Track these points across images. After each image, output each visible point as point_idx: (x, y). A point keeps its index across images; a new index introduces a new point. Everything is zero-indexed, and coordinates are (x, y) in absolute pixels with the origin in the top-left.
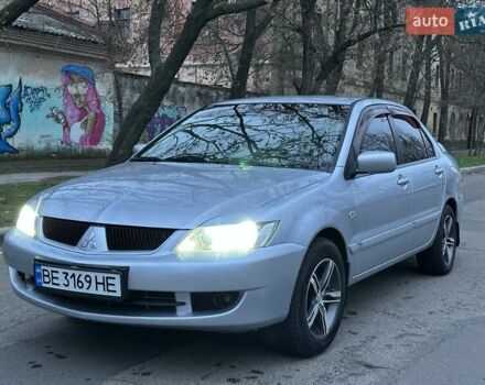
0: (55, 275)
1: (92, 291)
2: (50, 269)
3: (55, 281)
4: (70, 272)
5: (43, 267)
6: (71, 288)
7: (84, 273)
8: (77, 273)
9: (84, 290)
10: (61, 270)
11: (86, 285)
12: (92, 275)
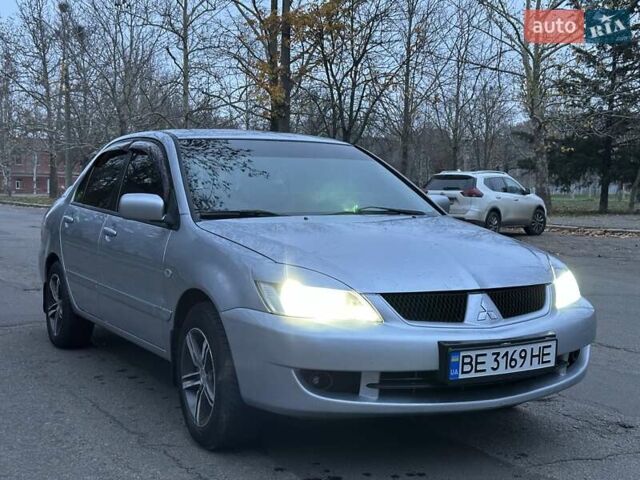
0: (480, 359)
1: (527, 367)
2: (473, 354)
3: (479, 367)
4: (502, 351)
5: (462, 354)
6: (502, 371)
7: (519, 349)
8: (511, 350)
9: (517, 370)
10: (489, 352)
11: (520, 361)
12: (528, 348)
